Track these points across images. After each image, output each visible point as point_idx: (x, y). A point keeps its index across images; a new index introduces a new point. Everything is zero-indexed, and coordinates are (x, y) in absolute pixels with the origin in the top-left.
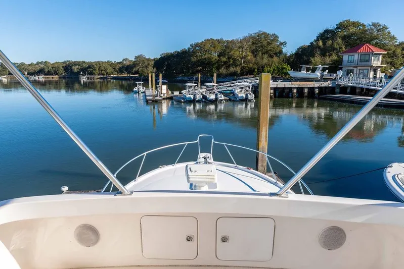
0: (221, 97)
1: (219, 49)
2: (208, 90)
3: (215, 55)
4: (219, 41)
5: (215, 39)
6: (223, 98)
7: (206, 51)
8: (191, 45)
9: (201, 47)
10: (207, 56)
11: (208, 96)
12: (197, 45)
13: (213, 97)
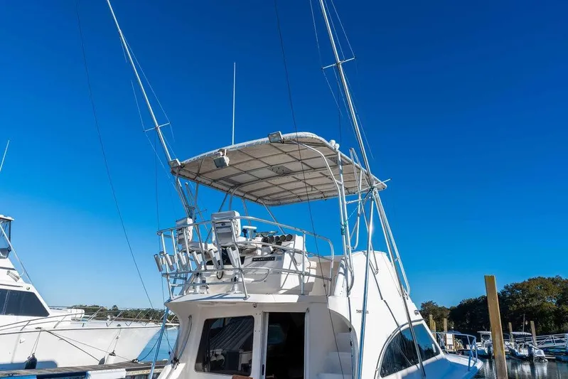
0: (539, 353)
1: (555, 293)
2: (518, 343)
3: (551, 303)
4: (554, 281)
5: (546, 278)
6: (543, 354)
7: (533, 296)
8: (506, 287)
9: (523, 291)
10: (536, 303)
11: (516, 351)
12: (516, 286)
13: (525, 352)
